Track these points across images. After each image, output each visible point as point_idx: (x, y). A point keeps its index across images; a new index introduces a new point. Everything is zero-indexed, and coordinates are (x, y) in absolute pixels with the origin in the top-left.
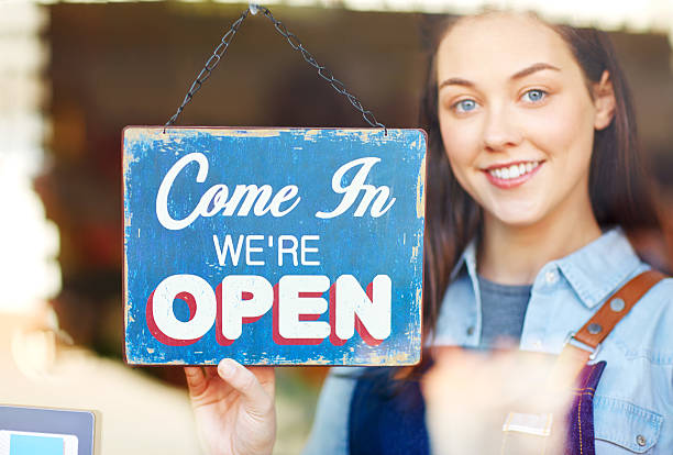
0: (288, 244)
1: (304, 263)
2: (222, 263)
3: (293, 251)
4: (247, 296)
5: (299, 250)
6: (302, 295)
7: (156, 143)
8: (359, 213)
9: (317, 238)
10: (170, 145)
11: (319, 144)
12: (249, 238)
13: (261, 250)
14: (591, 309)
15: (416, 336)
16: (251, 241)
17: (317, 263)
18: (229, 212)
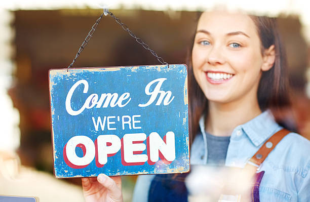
0: (126, 120)
1: (134, 128)
2: (97, 129)
3: (129, 122)
4: (109, 144)
5: (131, 122)
6: (134, 142)
7: (64, 76)
8: (158, 103)
9: (139, 116)
10: (70, 76)
11: (139, 73)
12: (109, 118)
13: (114, 123)
14: (258, 147)
15: (187, 159)
16: (110, 119)
17: (140, 128)
18: (99, 106)
